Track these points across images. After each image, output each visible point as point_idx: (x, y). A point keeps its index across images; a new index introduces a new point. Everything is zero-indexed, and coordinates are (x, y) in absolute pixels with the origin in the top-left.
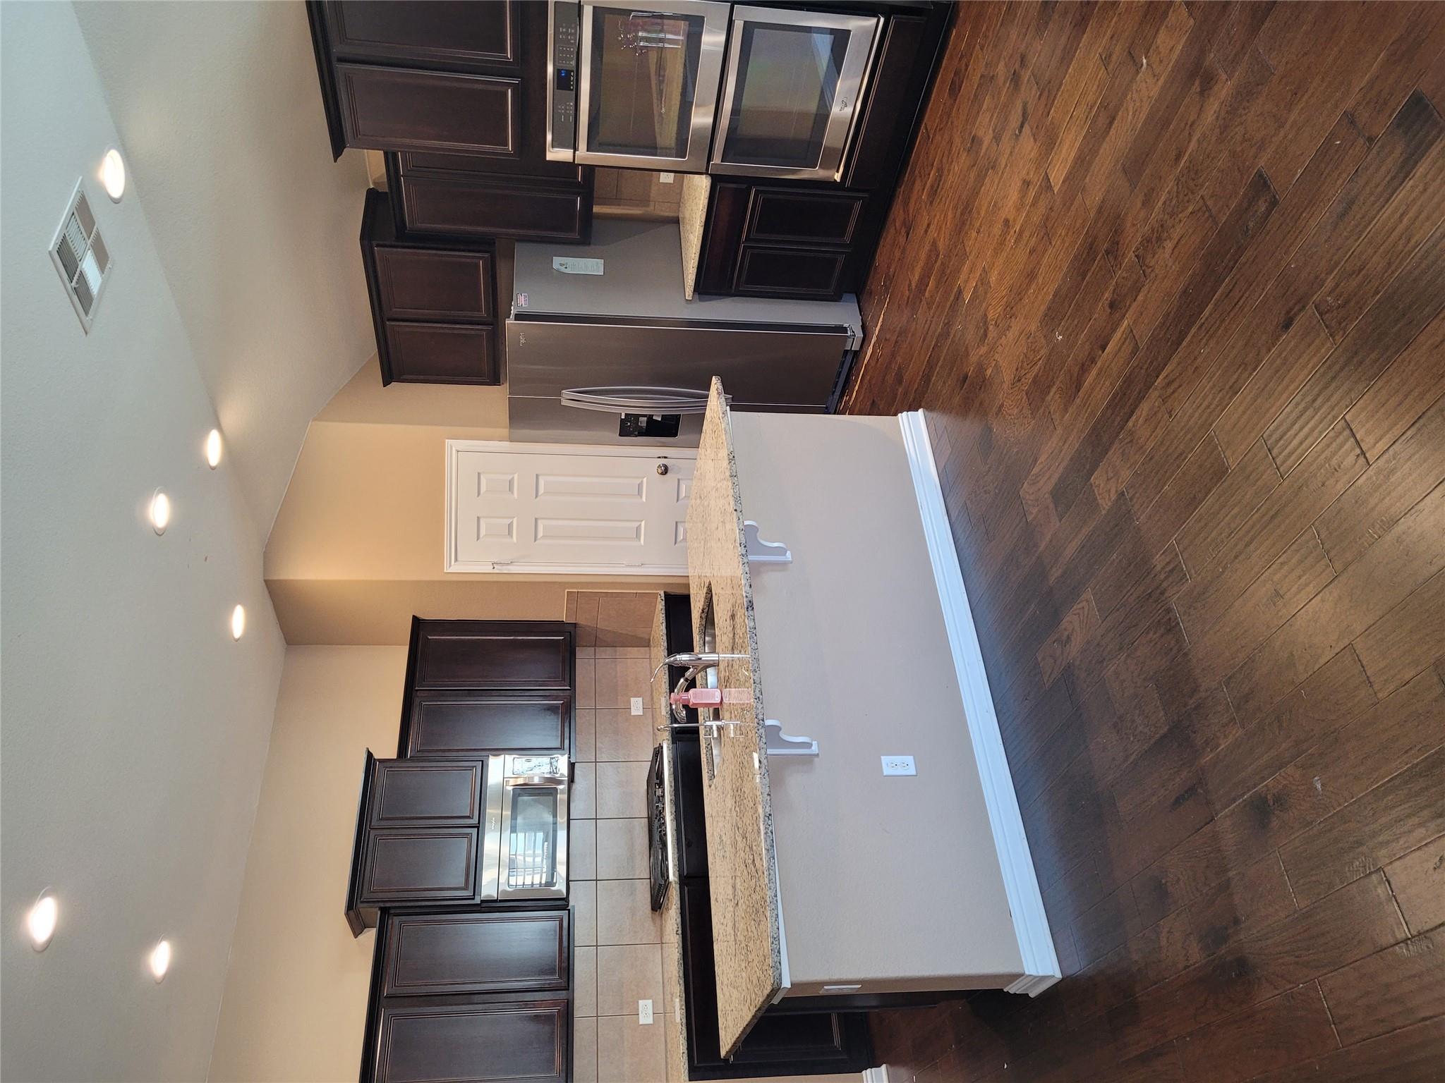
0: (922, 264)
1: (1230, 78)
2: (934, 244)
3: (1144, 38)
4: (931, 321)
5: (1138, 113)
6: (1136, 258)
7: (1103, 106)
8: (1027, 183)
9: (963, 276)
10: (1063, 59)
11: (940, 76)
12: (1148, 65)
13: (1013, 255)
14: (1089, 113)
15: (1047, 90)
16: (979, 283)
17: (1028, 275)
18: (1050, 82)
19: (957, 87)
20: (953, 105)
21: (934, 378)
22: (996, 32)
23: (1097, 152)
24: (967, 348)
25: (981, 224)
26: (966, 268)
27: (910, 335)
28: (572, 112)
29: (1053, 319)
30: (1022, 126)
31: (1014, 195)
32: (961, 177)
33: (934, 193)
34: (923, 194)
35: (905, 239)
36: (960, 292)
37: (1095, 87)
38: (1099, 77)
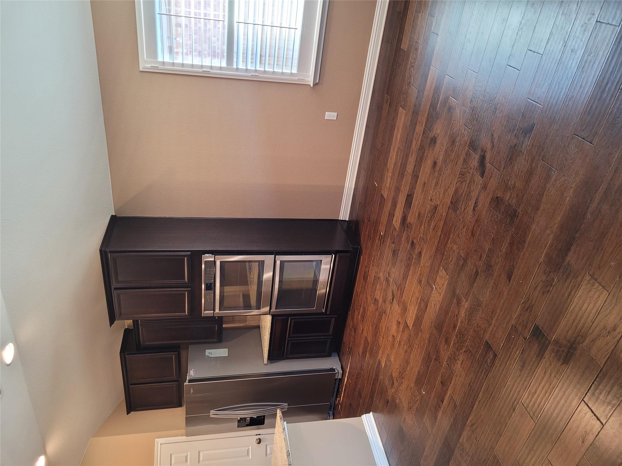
0: (363, 346)
1: (467, 301)
2: (366, 338)
3: (432, 278)
4: (370, 372)
5: (435, 305)
6: (447, 365)
7: (422, 300)
8: (399, 323)
9: (380, 355)
10: (404, 278)
11: (359, 272)
12: (435, 288)
13: (398, 351)
14: (417, 301)
15: (400, 288)
16: (387, 360)
17: (406, 362)
18: (400, 285)
19: (366, 277)
20: (365, 284)
21: (374, 399)
22: (377, 261)
23: (424, 316)
24: (386, 388)
25: (383, 335)
26: (380, 352)
27: (362, 376)
28: (213, 298)
29: (419, 383)
30: (393, 300)
31: (394, 327)
32: (373, 313)
33: (363, 317)
34: (359, 316)
35: (354, 333)
36: (380, 362)
37: (418, 291)
38: (418, 288)
